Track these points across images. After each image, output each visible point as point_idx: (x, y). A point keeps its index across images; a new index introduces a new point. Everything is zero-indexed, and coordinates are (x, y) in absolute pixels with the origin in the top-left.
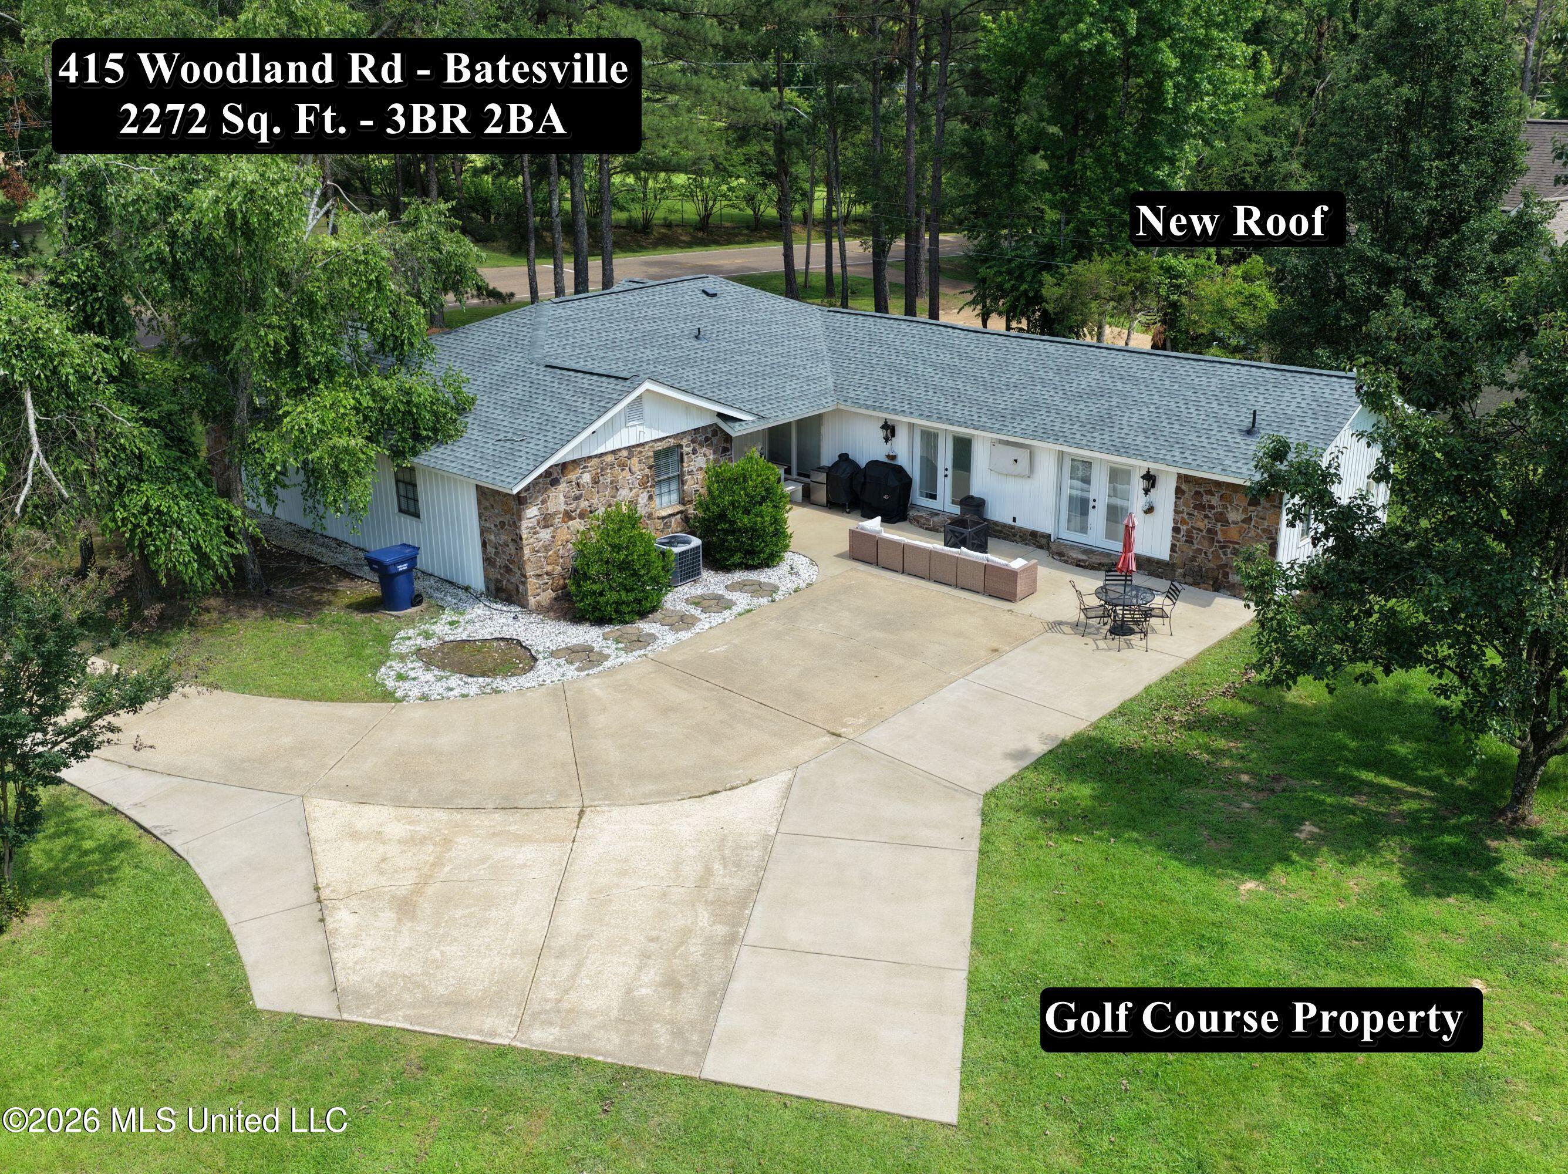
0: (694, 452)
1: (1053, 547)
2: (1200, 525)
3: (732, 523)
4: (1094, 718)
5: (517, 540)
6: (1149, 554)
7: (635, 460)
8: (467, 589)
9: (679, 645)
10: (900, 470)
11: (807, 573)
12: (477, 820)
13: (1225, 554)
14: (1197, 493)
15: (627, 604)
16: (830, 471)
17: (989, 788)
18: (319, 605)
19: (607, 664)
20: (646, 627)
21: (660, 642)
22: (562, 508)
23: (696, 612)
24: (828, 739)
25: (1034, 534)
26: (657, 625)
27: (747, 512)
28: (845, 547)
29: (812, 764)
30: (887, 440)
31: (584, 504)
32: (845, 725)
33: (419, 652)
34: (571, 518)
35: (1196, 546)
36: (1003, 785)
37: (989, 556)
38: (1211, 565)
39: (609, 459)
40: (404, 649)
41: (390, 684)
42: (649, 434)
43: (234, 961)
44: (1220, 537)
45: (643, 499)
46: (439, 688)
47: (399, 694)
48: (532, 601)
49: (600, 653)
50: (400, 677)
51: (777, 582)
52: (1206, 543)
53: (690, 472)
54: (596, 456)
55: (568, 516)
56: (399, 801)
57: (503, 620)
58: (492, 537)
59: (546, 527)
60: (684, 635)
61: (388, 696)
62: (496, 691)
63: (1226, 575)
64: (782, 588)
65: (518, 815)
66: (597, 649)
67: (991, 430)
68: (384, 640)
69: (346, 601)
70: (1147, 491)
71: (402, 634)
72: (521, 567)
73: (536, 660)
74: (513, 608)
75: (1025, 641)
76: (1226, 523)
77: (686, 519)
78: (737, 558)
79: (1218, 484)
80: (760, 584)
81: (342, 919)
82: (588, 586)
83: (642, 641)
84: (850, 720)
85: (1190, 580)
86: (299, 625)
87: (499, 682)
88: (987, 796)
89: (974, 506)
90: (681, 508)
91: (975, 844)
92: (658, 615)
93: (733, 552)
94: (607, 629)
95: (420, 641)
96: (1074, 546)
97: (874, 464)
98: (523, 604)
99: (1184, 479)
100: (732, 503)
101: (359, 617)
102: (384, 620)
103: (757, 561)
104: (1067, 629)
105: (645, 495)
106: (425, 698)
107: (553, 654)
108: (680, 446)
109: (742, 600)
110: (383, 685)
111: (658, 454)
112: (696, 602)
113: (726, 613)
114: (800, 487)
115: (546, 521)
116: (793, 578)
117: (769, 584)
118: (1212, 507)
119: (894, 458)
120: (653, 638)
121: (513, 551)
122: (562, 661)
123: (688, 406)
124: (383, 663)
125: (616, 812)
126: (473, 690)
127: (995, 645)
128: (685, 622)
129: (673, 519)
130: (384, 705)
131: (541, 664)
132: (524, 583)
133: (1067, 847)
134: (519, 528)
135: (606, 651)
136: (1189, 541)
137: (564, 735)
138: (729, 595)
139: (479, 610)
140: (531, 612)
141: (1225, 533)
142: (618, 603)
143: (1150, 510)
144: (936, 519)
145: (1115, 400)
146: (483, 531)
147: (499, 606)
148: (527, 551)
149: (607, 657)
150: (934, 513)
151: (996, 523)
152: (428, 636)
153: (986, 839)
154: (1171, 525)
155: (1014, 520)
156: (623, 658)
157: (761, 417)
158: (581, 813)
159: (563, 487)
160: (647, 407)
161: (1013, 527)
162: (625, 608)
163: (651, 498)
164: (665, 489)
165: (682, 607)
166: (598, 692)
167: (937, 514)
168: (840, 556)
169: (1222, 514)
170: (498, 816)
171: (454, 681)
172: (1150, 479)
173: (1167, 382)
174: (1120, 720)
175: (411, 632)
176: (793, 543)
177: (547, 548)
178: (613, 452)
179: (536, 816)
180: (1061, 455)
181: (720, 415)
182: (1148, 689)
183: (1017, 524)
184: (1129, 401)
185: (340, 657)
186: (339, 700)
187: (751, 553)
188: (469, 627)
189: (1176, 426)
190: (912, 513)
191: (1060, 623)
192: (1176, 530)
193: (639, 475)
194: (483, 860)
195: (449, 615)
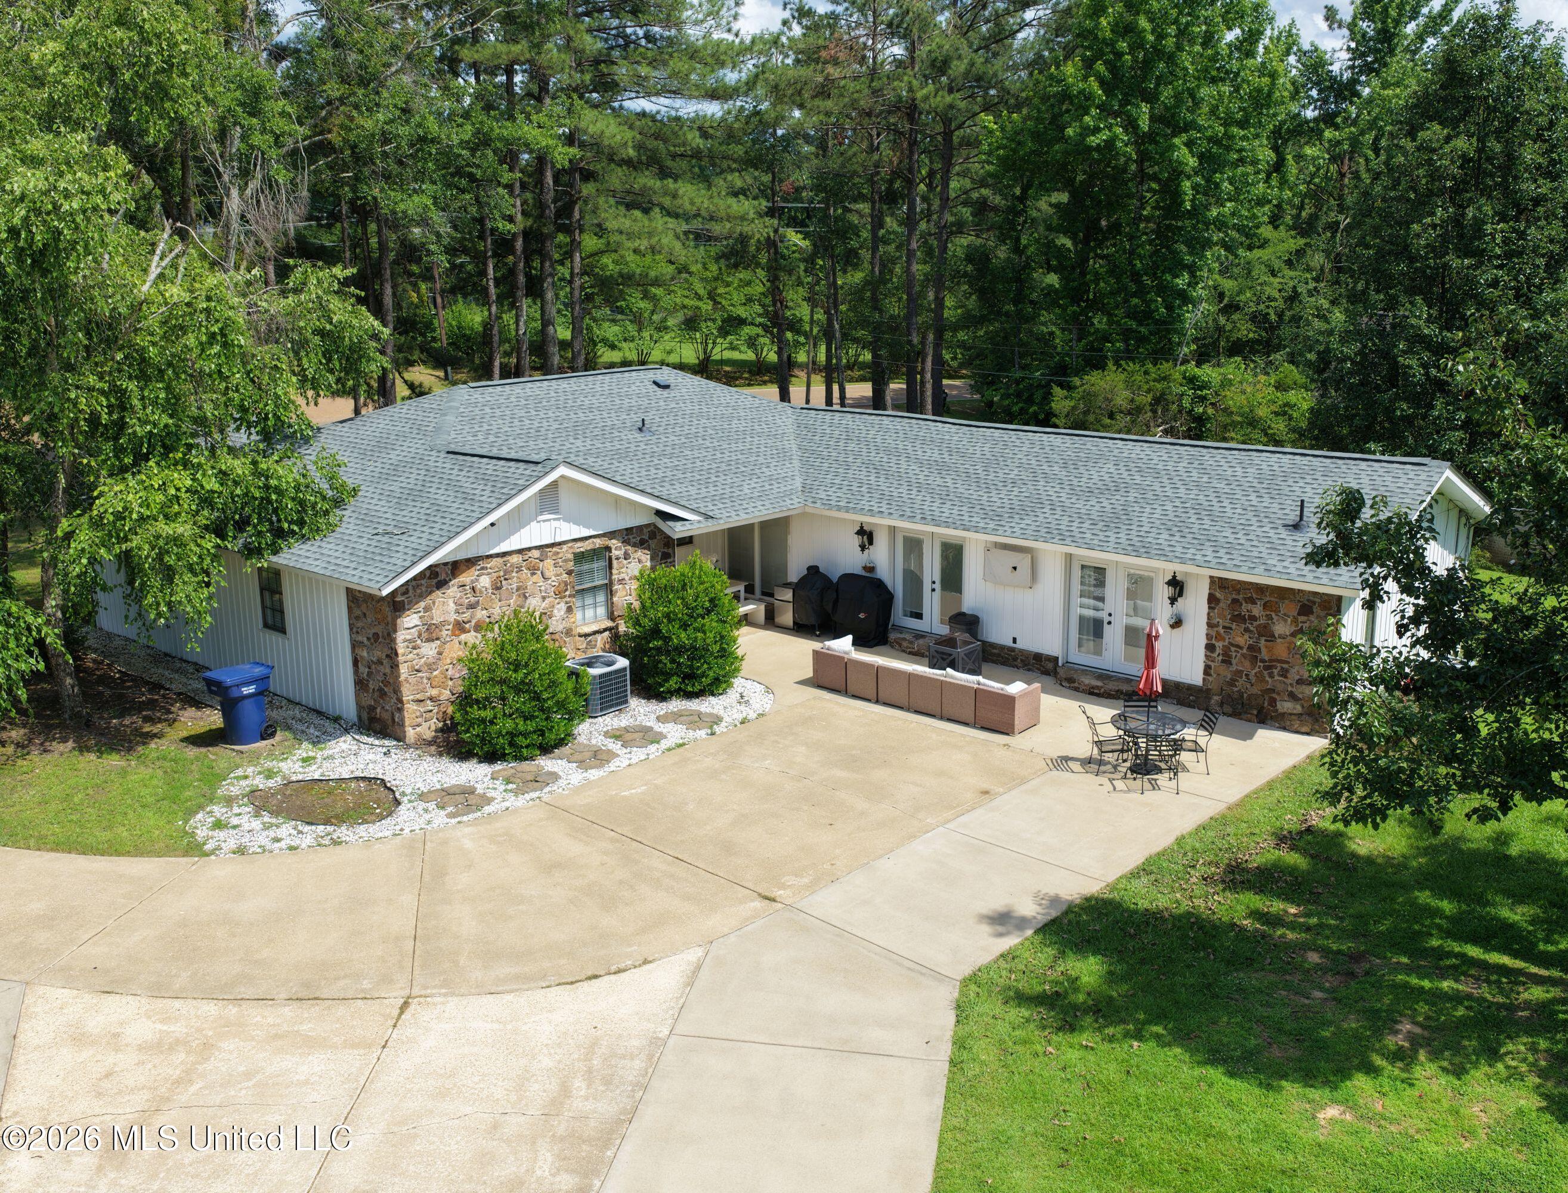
0: (627, 556)
1: (1062, 673)
2: (1240, 640)
3: (667, 639)
4: (1111, 878)
5: (393, 655)
6: (1178, 679)
7: (549, 563)
8: (336, 720)
9: (588, 784)
10: (879, 584)
11: (760, 701)
12: (260, 1017)
13: (1271, 675)
14: (1235, 601)
15: (525, 735)
16: (797, 588)
17: (967, 970)
18: (147, 737)
19: (487, 809)
20: (547, 764)
21: (562, 783)
22: (453, 617)
23: (615, 746)
24: (758, 904)
25: (1038, 657)
26: (563, 763)
27: (685, 626)
28: (809, 673)
29: (733, 938)
30: (863, 548)
31: (480, 614)
32: (783, 887)
33: (253, 793)
34: (464, 631)
35: (1234, 668)
36: (988, 968)
37: (980, 678)
38: (1255, 690)
39: (515, 559)
40: (235, 791)
41: (201, 834)
42: (568, 531)
44: (1265, 654)
45: (560, 610)
46: (263, 839)
47: (208, 847)
48: (411, 733)
49: (483, 796)
50: (218, 825)
51: (721, 713)
52: (1247, 664)
53: (621, 581)
54: (498, 555)
55: (460, 627)
56: (159, 990)
57: (371, 756)
58: (365, 654)
59: (430, 640)
60: (594, 774)
61: (195, 849)
62: (336, 843)
63: (1273, 702)
64: (726, 719)
65: (316, 1009)
66: (480, 791)
67: (984, 531)
68: (214, 778)
69: (185, 734)
70: (1173, 600)
71: (240, 772)
72: (397, 691)
73: (398, 803)
74: (387, 742)
75: (1024, 781)
76: (1271, 637)
77: (615, 636)
78: (673, 683)
79: (1261, 589)
80: (699, 715)
81: (17, 1167)
82: (476, 713)
83: (539, 781)
84: (790, 880)
85: (1228, 709)
86: (114, 760)
87: (343, 832)
88: (966, 982)
89: (968, 623)
90: (610, 624)
91: (945, 1050)
92: (565, 750)
93: (668, 676)
94: (498, 766)
95: (260, 782)
96: (1087, 670)
97: (848, 578)
98: (400, 738)
99: (1219, 584)
100: (667, 616)
101: (192, 752)
102: (221, 755)
103: (697, 688)
104: (1076, 766)
105: (563, 607)
106: (241, 851)
107: (423, 796)
108: (608, 549)
109: (674, 733)
110: (193, 834)
111: (580, 558)
112: (616, 735)
113: (652, 748)
114: (762, 607)
115: (430, 633)
116: (743, 708)
117: (711, 715)
118: (1253, 618)
119: (871, 569)
120: (555, 777)
121: (388, 670)
122: (432, 806)
123: (618, 499)
124: (201, 807)
125: (453, 1003)
126: (308, 840)
127: (986, 786)
128: (599, 757)
129: (599, 637)
130: (185, 859)
131: (402, 808)
132: (400, 710)
133: (1073, 1055)
134: (394, 640)
135: (491, 794)
136: (1227, 661)
137: (408, 900)
138: (659, 727)
139: (345, 743)
140: (408, 747)
141: (1270, 650)
142: (512, 734)
143: (1177, 623)
144: (921, 641)
145: (1133, 495)
146: (355, 645)
147: (370, 740)
148: (404, 670)
149: (489, 801)
150: (919, 635)
151: (993, 645)
152: (269, 774)
153: (960, 1043)
154: (1204, 641)
155: (1015, 640)
156: (512, 802)
157: (708, 517)
158: (405, 1005)
159: (452, 590)
160: (565, 498)
161: (1012, 650)
162: (521, 741)
163: (569, 610)
164: (589, 600)
165: (598, 740)
166: (468, 844)
167: (923, 637)
168: (804, 682)
169: (1266, 626)
170: (288, 1011)
171: (286, 830)
172: (1177, 586)
173: (1194, 474)
174: (1145, 879)
175: (250, 770)
176: (746, 667)
177: (431, 667)
178: (520, 551)
179: (341, 1010)
180: (1069, 557)
181: (660, 514)
182: (1180, 840)
183: (1019, 645)
184: (1150, 495)
185: (150, 800)
186: (128, 854)
187: (690, 677)
188: (326, 764)
189: (1207, 521)
190: (893, 636)
191: (1067, 759)
192: (1210, 647)
193: (554, 580)
194: (248, 1075)
195: (305, 749)
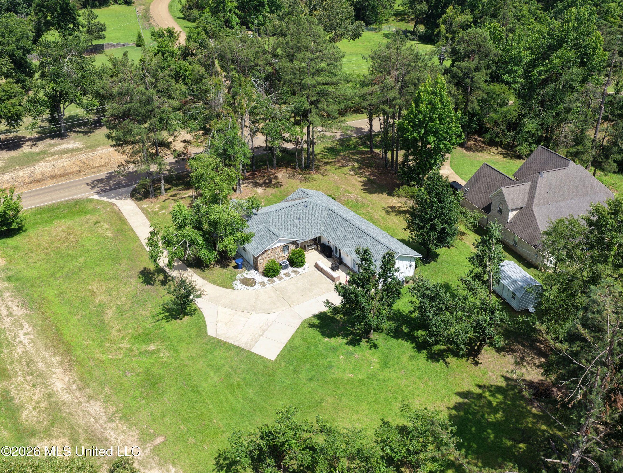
0: (291, 246)
1: (350, 270)
3: (294, 260)
7: (279, 248)
8: (251, 266)
9: (278, 284)
10: (331, 248)
11: (306, 270)
12: (238, 313)
15: (273, 274)
16: (321, 246)
18: (228, 266)
21: (275, 283)
22: (265, 257)
23: (284, 277)
24: (289, 306)
25: (348, 266)
26: (277, 279)
29: (285, 310)
31: (269, 256)
32: (293, 304)
33: (240, 280)
34: (267, 259)
36: (307, 318)
40: (238, 278)
42: (282, 244)
43: (206, 328)
46: (240, 287)
47: (235, 288)
50: (236, 285)
53: (290, 249)
54: (272, 249)
56: (230, 308)
57: (254, 274)
58: (254, 261)
59: (262, 260)
60: (280, 282)
62: (248, 289)
64: (301, 272)
67: (343, 249)
69: (232, 265)
71: (239, 275)
73: (256, 283)
74: (256, 272)
75: (330, 291)
77: (288, 259)
80: (297, 271)
81: (219, 324)
82: (267, 271)
86: (224, 270)
88: (304, 320)
89: (340, 258)
90: (288, 255)
91: (298, 327)
92: (278, 276)
93: (294, 265)
94: (269, 278)
95: (241, 277)
97: (327, 247)
102: (236, 271)
103: (298, 266)
105: (281, 253)
106: (238, 289)
107: (259, 283)
108: (288, 245)
110: (233, 286)
111: (284, 247)
112: (285, 274)
113: (289, 277)
116: (303, 270)
123: (289, 240)
124: (234, 281)
125: (256, 314)
126: (245, 289)
127: (325, 292)
128: (281, 278)
130: (232, 290)
132: (258, 268)
133: (309, 330)
137: (254, 300)
138: (291, 273)
139: (251, 271)
140: (259, 273)
148: (258, 264)
149: (266, 285)
150: (336, 257)
151: (343, 263)
156: (269, 285)
157: (303, 240)
158: (251, 314)
160: (281, 241)
164: (285, 252)
165: (282, 275)
166: (262, 292)
170: (241, 313)
171: (243, 286)
176: (306, 263)
177: (261, 264)
178: (275, 248)
179: (245, 313)
183: (346, 264)
185: (229, 278)
186: (226, 288)
188: (249, 275)
190: (332, 256)
194: (237, 319)
195: (247, 271)
